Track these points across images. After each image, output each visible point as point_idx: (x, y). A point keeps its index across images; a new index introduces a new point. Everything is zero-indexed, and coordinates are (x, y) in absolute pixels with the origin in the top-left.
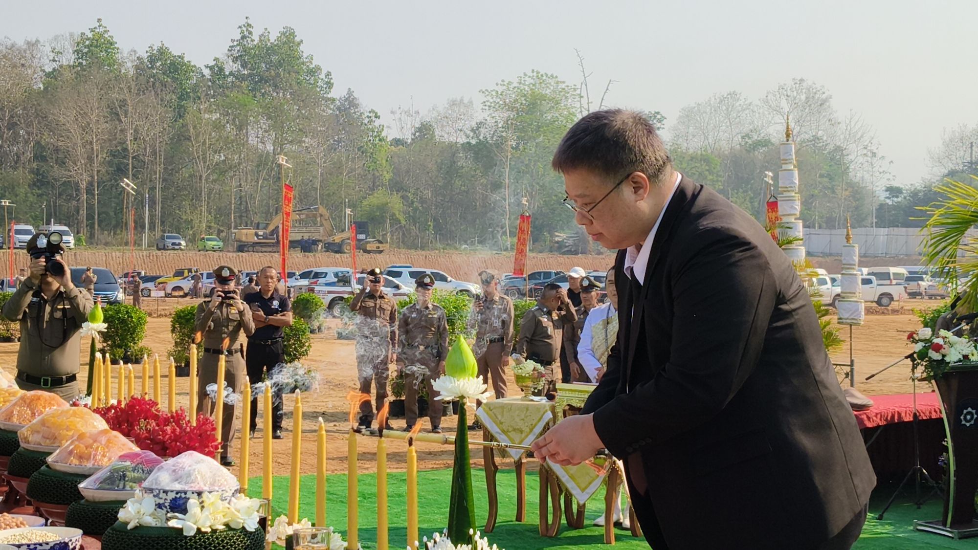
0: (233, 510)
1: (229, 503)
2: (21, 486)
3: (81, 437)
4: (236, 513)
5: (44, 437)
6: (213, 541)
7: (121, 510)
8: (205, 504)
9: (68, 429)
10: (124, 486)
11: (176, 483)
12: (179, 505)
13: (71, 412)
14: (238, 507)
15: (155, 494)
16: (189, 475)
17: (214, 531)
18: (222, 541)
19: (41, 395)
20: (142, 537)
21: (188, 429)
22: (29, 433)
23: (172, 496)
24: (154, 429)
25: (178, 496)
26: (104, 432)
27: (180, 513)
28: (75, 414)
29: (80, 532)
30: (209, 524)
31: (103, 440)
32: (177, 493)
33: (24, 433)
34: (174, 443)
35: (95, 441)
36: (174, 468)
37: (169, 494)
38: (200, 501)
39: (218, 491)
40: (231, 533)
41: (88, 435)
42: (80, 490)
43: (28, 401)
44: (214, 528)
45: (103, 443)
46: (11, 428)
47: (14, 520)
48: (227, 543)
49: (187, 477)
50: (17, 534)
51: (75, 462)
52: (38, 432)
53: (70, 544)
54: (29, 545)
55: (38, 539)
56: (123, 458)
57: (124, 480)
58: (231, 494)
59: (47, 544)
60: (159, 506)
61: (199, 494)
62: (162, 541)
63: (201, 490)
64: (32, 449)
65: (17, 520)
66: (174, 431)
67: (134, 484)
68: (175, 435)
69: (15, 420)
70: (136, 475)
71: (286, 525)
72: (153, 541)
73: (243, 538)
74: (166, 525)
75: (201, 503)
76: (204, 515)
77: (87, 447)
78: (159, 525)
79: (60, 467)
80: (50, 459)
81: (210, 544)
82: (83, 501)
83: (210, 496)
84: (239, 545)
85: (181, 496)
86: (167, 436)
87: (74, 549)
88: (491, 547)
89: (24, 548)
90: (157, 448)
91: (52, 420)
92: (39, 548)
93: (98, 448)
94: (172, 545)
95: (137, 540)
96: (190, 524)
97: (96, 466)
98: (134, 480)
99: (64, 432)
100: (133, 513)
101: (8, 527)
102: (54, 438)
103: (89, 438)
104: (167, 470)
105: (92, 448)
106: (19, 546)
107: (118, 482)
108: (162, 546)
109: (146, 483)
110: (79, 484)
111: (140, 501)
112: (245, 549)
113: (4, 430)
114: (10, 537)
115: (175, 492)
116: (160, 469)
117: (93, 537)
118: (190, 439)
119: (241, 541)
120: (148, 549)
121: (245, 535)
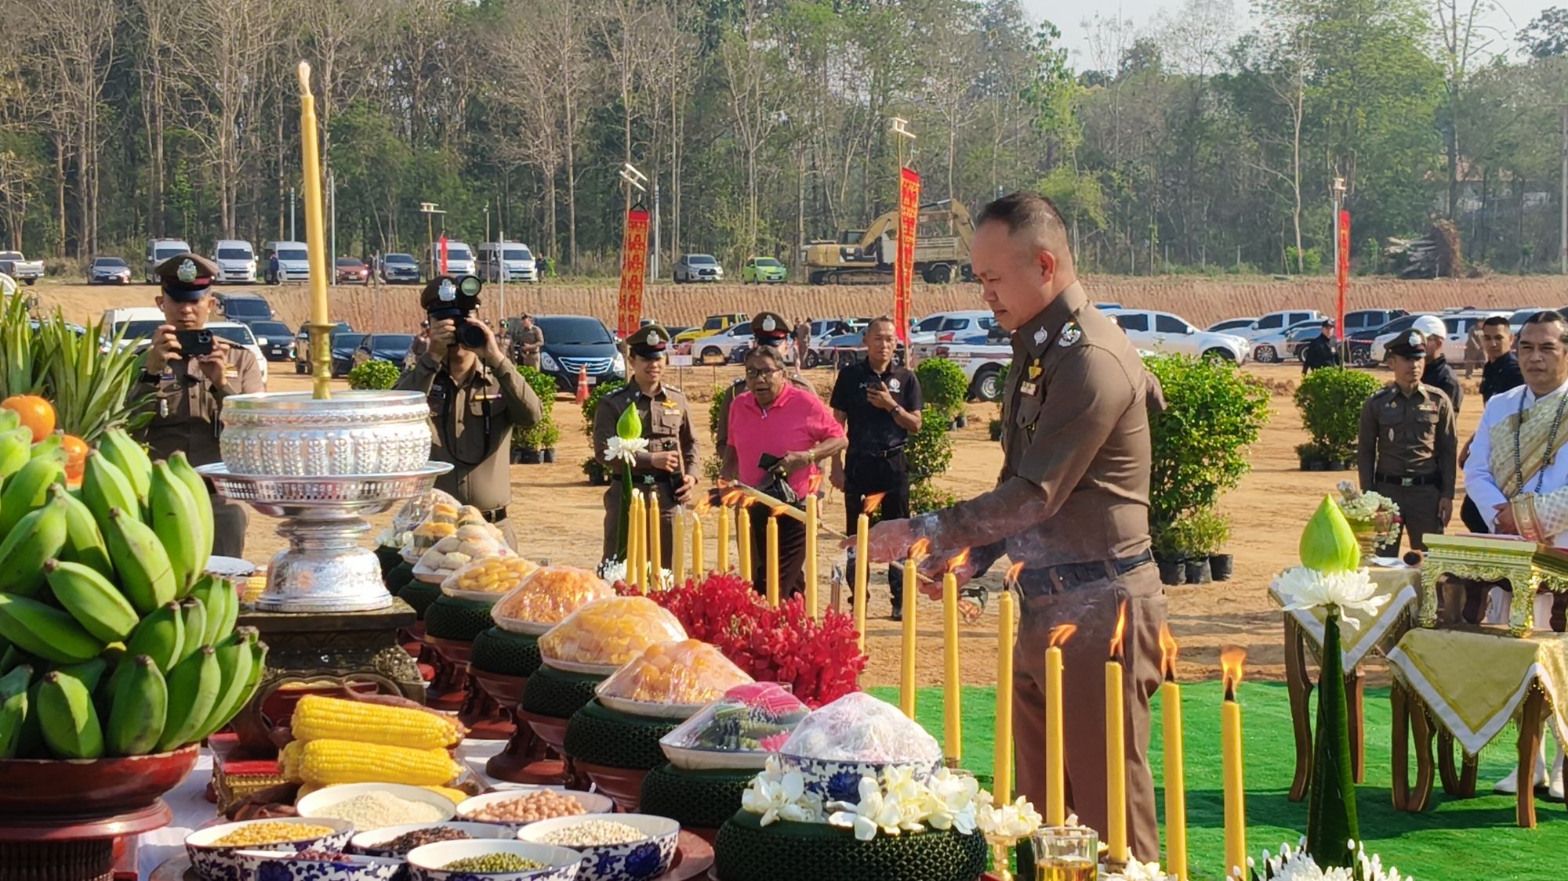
0: (935, 798)
1: (927, 785)
2: (548, 732)
3: (650, 654)
4: (940, 802)
5: (582, 649)
6: (904, 849)
7: (746, 791)
8: (889, 786)
9: (620, 635)
10: (738, 745)
11: (837, 748)
12: (844, 787)
13: (625, 605)
14: (944, 793)
15: (804, 766)
16: (859, 735)
17: (905, 833)
18: (921, 850)
19: (567, 574)
20: (785, 840)
21: (812, 634)
22: (557, 641)
23: (832, 770)
24: (755, 632)
25: (843, 771)
26: (683, 644)
27: (847, 800)
28: (630, 609)
29: (676, 824)
30: (896, 821)
31: (688, 659)
32: (841, 766)
33: (549, 640)
34: (789, 658)
35: (674, 661)
36: (832, 722)
37: (828, 767)
38: (880, 779)
39: (908, 765)
40: (934, 837)
41: (662, 649)
42: (664, 749)
43: (546, 583)
44: (906, 828)
45: (689, 663)
46: (519, 628)
47: (562, 800)
48: (928, 854)
49: (856, 739)
50: (573, 827)
51: (644, 696)
52: (572, 640)
53: (662, 845)
54: (596, 848)
55: (609, 836)
56: (734, 694)
57: (737, 733)
58: (929, 770)
59: (626, 846)
60: (812, 787)
61: (879, 768)
62: (820, 848)
63: (880, 761)
64: (563, 668)
65: (567, 800)
66: (788, 637)
67: (754, 742)
68: (791, 644)
69: (527, 615)
70: (754, 724)
71: (992, 808)
72: (806, 848)
73: (955, 846)
74: (823, 820)
75: (880, 784)
76: (888, 806)
77: (662, 671)
78: (811, 820)
79: (619, 703)
80: (601, 689)
81: (900, 856)
82: (668, 767)
83: (896, 771)
84: (947, 857)
85: (847, 772)
86: (778, 646)
87: (667, 855)
88: (1387, 873)
89: (588, 853)
90: (761, 665)
91: (595, 619)
92: (613, 853)
93: (679, 672)
94: (836, 856)
95: (778, 845)
96: (865, 820)
97: (679, 704)
98: (754, 734)
99: (615, 640)
100: (769, 798)
101: (554, 813)
102: (599, 650)
103: (665, 654)
104: (822, 725)
105: (670, 672)
106: (581, 849)
107: (726, 738)
108: (820, 857)
109: (788, 747)
110: (659, 737)
111: (779, 778)
112: (958, 864)
113: (508, 633)
114: (562, 833)
115: (837, 765)
116: (809, 722)
117: (693, 832)
118: (816, 651)
119: (951, 852)
120: (798, 861)
121: (957, 840)
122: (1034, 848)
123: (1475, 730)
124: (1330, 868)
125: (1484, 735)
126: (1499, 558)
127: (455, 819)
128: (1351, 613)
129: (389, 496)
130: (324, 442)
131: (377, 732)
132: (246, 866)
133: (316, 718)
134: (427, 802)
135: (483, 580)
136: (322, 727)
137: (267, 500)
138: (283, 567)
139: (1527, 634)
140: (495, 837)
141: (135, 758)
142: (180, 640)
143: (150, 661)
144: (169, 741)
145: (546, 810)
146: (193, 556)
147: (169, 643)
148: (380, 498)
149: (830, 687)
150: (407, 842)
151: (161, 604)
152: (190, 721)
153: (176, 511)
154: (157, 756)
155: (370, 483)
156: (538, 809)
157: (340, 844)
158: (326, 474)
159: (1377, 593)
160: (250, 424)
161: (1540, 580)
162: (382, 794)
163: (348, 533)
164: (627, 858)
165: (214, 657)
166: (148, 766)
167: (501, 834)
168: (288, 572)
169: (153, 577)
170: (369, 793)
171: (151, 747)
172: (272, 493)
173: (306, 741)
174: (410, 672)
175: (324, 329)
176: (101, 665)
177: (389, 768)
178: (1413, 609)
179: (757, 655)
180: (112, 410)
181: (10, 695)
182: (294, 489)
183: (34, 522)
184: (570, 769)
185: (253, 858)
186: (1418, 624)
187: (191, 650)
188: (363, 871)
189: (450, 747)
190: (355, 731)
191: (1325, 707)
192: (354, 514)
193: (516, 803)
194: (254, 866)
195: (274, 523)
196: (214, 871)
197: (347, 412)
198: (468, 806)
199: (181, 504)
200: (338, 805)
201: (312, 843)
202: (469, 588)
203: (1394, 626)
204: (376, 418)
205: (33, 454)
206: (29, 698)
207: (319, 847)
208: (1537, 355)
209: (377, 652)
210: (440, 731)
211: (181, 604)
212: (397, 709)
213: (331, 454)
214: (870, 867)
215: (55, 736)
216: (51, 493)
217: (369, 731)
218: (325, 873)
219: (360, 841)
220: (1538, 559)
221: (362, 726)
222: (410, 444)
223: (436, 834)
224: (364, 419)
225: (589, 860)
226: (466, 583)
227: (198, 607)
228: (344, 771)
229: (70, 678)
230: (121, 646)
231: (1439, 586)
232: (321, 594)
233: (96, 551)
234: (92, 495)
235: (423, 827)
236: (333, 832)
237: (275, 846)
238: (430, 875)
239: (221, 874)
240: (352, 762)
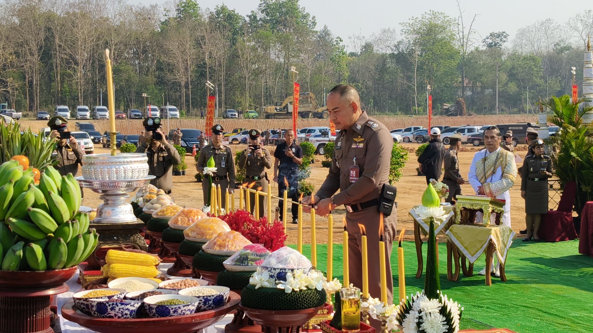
0: (310, 279)
1: (307, 275)
2: (187, 260)
3: (219, 235)
4: (311, 280)
5: (198, 234)
6: (301, 295)
7: (251, 278)
8: (295, 276)
9: (209, 229)
10: (248, 264)
11: (279, 264)
12: (282, 276)
13: (211, 220)
14: (313, 277)
15: (269, 270)
16: (286, 260)
17: (301, 290)
18: (306, 296)
19: (192, 210)
20: (263, 293)
21: (270, 228)
22: (189, 232)
23: (278, 271)
24: (252, 228)
25: (281, 271)
26: (230, 232)
27: (283, 280)
28: (212, 221)
29: (229, 289)
30: (298, 287)
31: (231, 237)
33: (187, 231)
34: (263, 236)
35: (227, 237)
36: (278, 256)
37: (277, 270)
39: (302, 269)
40: (310, 291)
41: (223, 234)
42: (224, 265)
43: (186, 213)
44: (301, 289)
46: (177, 228)
47: (192, 282)
48: (308, 297)
50: (196, 290)
51: (218, 248)
52: (194, 231)
53: (224, 296)
54: (204, 297)
55: (207, 293)
56: (246, 248)
57: (247, 260)
58: (308, 270)
59: (213, 296)
60: (271, 276)
61: (292, 270)
62: (274, 295)
63: (293, 268)
64: (191, 240)
65: (194, 282)
66: (262, 229)
67: (253, 263)
68: (263, 232)
69: (180, 223)
70: (253, 257)
71: (326, 282)
72: (270, 296)
73: (316, 294)
74: (275, 287)
75: (293, 275)
76: (295, 282)
77: (223, 241)
78: (271, 287)
79: (210, 251)
81: (299, 297)
82: (225, 271)
83: (298, 271)
84: (314, 298)
85: (283, 272)
87: (226, 298)
88: (449, 300)
89: (201, 298)
90: (254, 238)
91: (201, 224)
92: (209, 298)
93: (229, 241)
94: (279, 298)
95: (261, 295)
96: (288, 286)
97: (229, 251)
98: (253, 260)
99: (208, 231)
100: (258, 280)
101: (190, 286)
102: (203, 234)
103: (224, 235)
104: (274, 257)
105: (226, 241)
106: (199, 297)
107: (244, 261)
108: (274, 298)
109: (264, 264)
110: (222, 262)
111: (261, 274)
112: (317, 300)
113: (174, 229)
114: (193, 292)
115: (279, 270)
116: (270, 256)
117: (234, 291)
118: (271, 234)
119: (315, 296)
120: (267, 300)
121: (317, 292)
122: (341, 295)
123: (472, 256)
124: (432, 299)
125: (475, 257)
126: (479, 202)
127: (158, 288)
128: (438, 220)
129: (135, 186)
130: (114, 169)
131: (133, 261)
132: (92, 304)
133: (113, 257)
134: (149, 283)
135: (165, 213)
136: (115, 260)
137: (97, 188)
138: (102, 209)
139: (488, 226)
140: (171, 293)
141: (57, 270)
142: (71, 233)
143: (62, 240)
144: (68, 264)
145: (187, 285)
146: (75, 206)
147: (68, 233)
148: (131, 187)
149: (275, 245)
150: (144, 296)
151: (65, 221)
152: (74, 258)
153: (70, 191)
154: (64, 269)
155: (129, 182)
156: (185, 285)
157: (122, 296)
158: (115, 179)
159: (445, 214)
160: (91, 164)
161: (492, 209)
162: (135, 281)
163: (122, 198)
164: (213, 300)
165: (82, 238)
166: (61, 273)
167: (173, 293)
168: (103, 211)
169: (62, 213)
170: (131, 280)
171: (62, 267)
172: (98, 186)
173: (110, 264)
174: (142, 242)
175: (114, 134)
176: (46, 241)
177: (137, 272)
178: (453, 218)
179: (252, 235)
180: (47, 160)
181: (17, 251)
182: (105, 184)
183: (24, 196)
184: (194, 272)
185: (94, 301)
186: (455, 223)
187: (75, 236)
188: (130, 305)
189: (156, 266)
190: (126, 261)
191: (430, 249)
192: (124, 192)
193: (178, 283)
194: (95, 304)
195: (99, 195)
196: (82, 306)
197: (122, 160)
198: (162, 284)
199: (71, 189)
200: (121, 284)
201: (113, 296)
202: (161, 215)
203: (447, 224)
204: (131, 162)
205: (24, 174)
206: (23, 251)
207: (115, 298)
208: (490, 140)
209: (132, 236)
210: (153, 260)
211: (71, 221)
212: (139, 254)
213: (117, 173)
214: (290, 301)
215: (31, 263)
216: (29, 186)
217: (130, 261)
218: (118, 306)
219: (129, 296)
220: (491, 202)
221: (128, 259)
222: (142, 170)
223: (153, 293)
224: (127, 162)
225: (201, 301)
226: (160, 213)
227: (77, 222)
228: (122, 273)
229: (36, 245)
230: (52, 235)
231: (461, 211)
232: (114, 217)
233: (44, 205)
234: (42, 187)
235: (148, 291)
236: (120, 293)
237: (101, 298)
238: (151, 306)
239: (84, 307)
240: (125, 271)
